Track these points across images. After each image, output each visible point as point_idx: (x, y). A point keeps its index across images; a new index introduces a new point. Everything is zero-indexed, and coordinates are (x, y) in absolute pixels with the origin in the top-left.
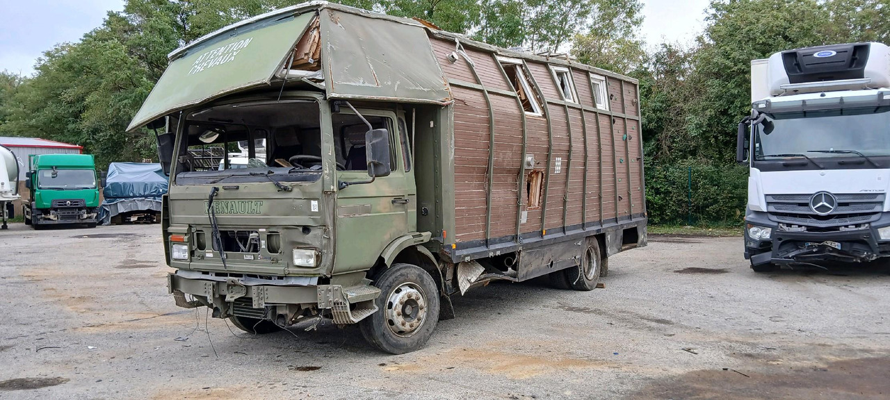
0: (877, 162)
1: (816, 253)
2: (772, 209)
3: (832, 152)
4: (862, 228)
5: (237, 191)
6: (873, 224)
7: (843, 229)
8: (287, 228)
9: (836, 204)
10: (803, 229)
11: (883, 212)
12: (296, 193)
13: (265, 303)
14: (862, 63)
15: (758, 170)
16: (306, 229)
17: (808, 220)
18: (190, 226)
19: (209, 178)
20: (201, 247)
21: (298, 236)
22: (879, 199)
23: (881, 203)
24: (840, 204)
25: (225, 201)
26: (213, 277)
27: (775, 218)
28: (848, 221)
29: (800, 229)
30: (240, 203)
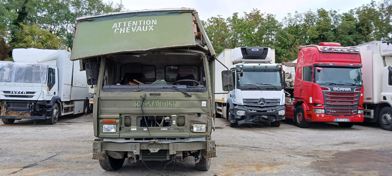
0: (278, 88)
1: (257, 120)
2: (245, 104)
3: (264, 84)
4: (274, 111)
5: (160, 96)
6: (277, 110)
7: (268, 111)
8: (190, 114)
9: (266, 103)
10: (256, 111)
11: (279, 105)
12: (193, 97)
13: (176, 152)
14: (266, 54)
15: (240, 90)
16: (199, 114)
17: (257, 108)
18: (120, 115)
19: (136, 88)
20: (128, 125)
21: (195, 118)
22: (278, 101)
23: (279, 102)
24: (267, 103)
25: (150, 101)
26: (133, 141)
27: (246, 107)
28: (269, 109)
29: (254, 112)
30: (161, 102)
